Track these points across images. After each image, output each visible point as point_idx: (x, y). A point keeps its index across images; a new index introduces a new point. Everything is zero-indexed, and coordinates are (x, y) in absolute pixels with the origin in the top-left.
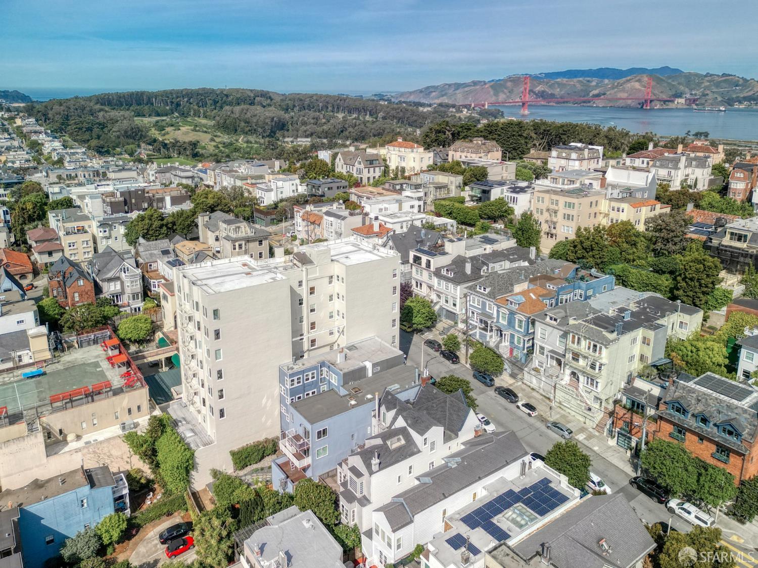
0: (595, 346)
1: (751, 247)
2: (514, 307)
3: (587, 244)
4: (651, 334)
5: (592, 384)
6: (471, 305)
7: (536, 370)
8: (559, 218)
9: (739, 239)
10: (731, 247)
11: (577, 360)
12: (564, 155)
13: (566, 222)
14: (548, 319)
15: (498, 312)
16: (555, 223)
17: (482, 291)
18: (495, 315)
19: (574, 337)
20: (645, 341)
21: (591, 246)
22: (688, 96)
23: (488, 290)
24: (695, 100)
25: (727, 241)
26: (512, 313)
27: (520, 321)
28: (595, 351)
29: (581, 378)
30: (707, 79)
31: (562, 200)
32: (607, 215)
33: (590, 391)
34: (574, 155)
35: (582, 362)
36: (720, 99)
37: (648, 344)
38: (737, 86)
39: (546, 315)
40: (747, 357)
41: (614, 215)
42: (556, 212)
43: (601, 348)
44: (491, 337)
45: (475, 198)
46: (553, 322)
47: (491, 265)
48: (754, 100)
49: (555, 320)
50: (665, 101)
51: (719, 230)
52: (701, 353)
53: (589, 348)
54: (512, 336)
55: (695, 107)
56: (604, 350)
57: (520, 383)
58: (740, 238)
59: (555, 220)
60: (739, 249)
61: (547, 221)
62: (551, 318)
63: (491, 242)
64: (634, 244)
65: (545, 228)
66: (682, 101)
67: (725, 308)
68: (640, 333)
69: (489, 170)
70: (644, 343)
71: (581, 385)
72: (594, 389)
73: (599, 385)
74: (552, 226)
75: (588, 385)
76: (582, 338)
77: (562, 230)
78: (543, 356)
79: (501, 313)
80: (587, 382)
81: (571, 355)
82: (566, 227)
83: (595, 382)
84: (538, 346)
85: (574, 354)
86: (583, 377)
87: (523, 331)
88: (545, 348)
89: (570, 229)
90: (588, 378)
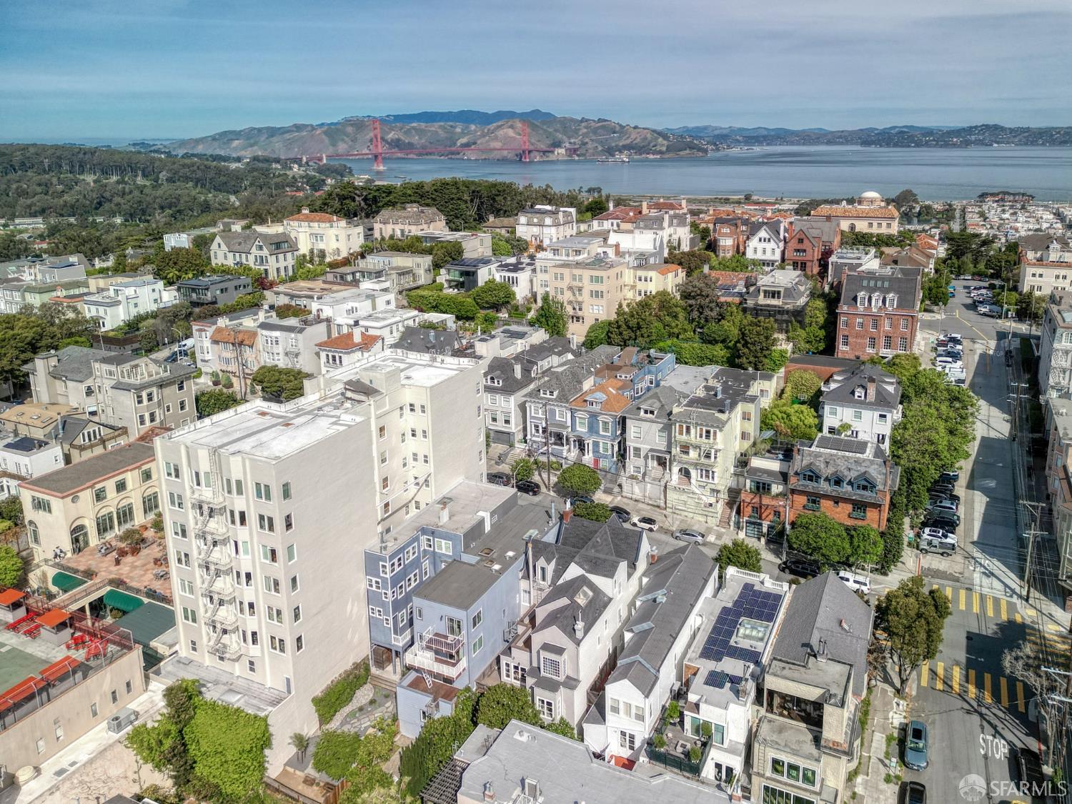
0: (708, 432)
1: (786, 304)
2: (596, 408)
3: (633, 322)
4: (751, 408)
5: (707, 476)
6: (532, 417)
7: (632, 477)
8: (585, 297)
9: (773, 297)
10: (768, 305)
11: (687, 453)
12: (535, 220)
13: (595, 301)
14: (642, 413)
15: (573, 417)
16: (580, 303)
17: (548, 396)
18: (569, 424)
19: (681, 427)
20: (746, 417)
21: (638, 323)
22: (567, 145)
23: (556, 393)
24: (575, 150)
25: (762, 300)
26: (594, 416)
27: (605, 423)
28: (708, 437)
29: (693, 473)
30: (583, 124)
31: (587, 274)
32: (633, 287)
33: (704, 484)
34: (548, 221)
35: (693, 454)
36: (600, 148)
37: (749, 419)
38: (614, 133)
39: (639, 409)
40: (831, 413)
41: (641, 286)
42: (580, 290)
43: (715, 433)
44: (569, 450)
45: (453, 284)
46: (649, 416)
47: (540, 363)
48: (633, 148)
49: (652, 412)
50: (544, 152)
51: (752, 289)
52: (793, 418)
53: (701, 436)
54: (596, 444)
55: (577, 158)
56: (719, 434)
57: (619, 498)
58: (774, 294)
59: (580, 299)
60: (775, 306)
61: (570, 302)
62: (646, 412)
63: (521, 335)
64: (676, 317)
65: (569, 310)
66: (562, 151)
67: (782, 370)
68: (740, 408)
69: (464, 245)
70: (744, 418)
71: (693, 481)
72: (711, 481)
73: (716, 474)
74: (577, 307)
75: (703, 479)
76: (691, 426)
77: (591, 311)
78: (639, 459)
79: (578, 418)
80: (702, 475)
81: (679, 449)
82: (595, 307)
83: (711, 473)
84: (632, 448)
85: (682, 447)
86: (695, 470)
87: (610, 435)
88: (642, 449)
89: (601, 308)
90: (702, 471)
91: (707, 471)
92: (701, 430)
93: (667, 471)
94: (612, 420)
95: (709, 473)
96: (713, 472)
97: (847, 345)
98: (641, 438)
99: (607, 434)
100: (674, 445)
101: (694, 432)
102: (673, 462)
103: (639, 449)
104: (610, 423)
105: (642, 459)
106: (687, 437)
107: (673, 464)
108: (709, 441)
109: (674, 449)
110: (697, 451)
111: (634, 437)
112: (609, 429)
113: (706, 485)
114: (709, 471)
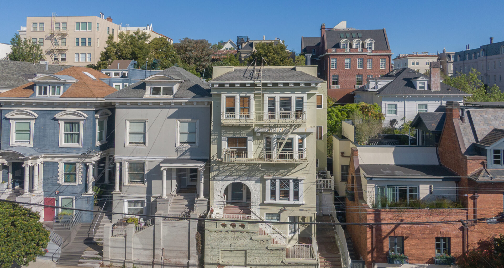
5: (285, 194)
8: (70, 45)
11: (243, 153)
14: (148, 92)
16: (62, 51)
28: (285, 112)
29: (255, 190)
31: (72, 21)
40: (389, 111)
43: (300, 103)
46: (161, 96)
49: (168, 91)
71: (255, 207)
72: (292, 201)
73: (302, 186)
74: (60, 57)
75: (275, 199)
76: (252, 96)
77: (76, 60)
78: (141, 184)
79: (14, 122)
80: (273, 193)
81: (225, 145)
82: (81, 56)
83: (292, 185)
84: (127, 165)
85: (232, 141)
86: (259, 186)
87: (81, 145)
88: (147, 163)
89: (88, 56)
90: (273, 183)
91: (285, 183)
92: (272, 101)
93: (202, 196)
94: (86, 116)
95: (289, 186)
96: (296, 182)
97: (337, 84)
98: (144, 143)
99: (75, 145)
100: (214, 140)
101: (260, 107)
102: (212, 174)
103: (142, 165)
104: (82, 123)
105: (146, 184)
106: (243, 120)
107: (214, 179)
108: (288, 120)
109: (214, 149)
110: (262, 146)
111: (130, 143)
112: (78, 135)
113: (281, 211)
114: (288, 180)
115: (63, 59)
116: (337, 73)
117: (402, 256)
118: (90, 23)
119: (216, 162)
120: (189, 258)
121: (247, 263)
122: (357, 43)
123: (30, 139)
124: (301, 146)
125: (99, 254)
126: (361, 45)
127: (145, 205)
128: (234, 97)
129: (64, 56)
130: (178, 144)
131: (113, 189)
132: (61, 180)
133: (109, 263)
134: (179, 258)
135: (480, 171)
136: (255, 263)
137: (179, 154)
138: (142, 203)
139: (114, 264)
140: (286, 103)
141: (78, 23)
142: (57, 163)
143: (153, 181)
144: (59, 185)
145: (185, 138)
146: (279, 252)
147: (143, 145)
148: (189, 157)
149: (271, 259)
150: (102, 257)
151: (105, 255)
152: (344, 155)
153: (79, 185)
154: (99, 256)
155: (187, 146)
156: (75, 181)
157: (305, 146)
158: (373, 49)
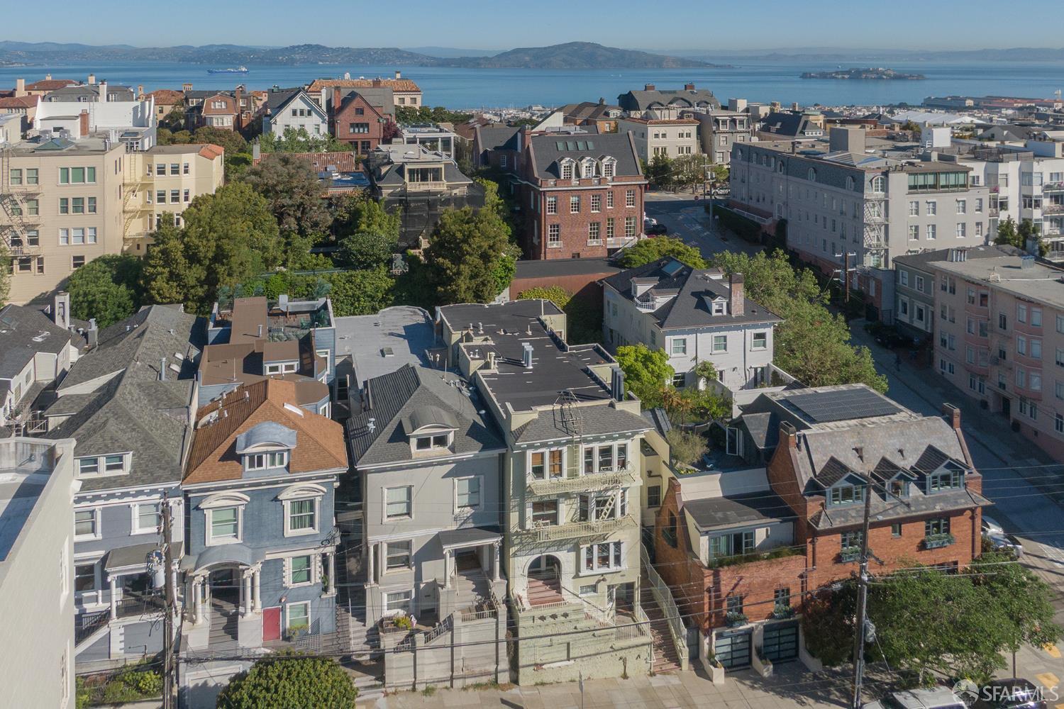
1: (453, 188)
2: (271, 470)
5: (604, 560)
8: (46, 214)
9: (424, 178)
11: (554, 519)
17: (103, 473)
19: (539, 457)
23: (128, 459)
25: (412, 186)
26: (264, 494)
27: (302, 503)
29: (566, 558)
32: (146, 187)
33: (592, 581)
35: (566, 512)
40: (675, 350)
41: (162, 183)
43: (622, 451)
46: (434, 451)
49: (441, 441)
53: (589, 467)
58: (423, 175)
60: (435, 194)
62: (423, 443)
71: (567, 581)
72: (613, 568)
73: (624, 548)
74: (25, 238)
75: (592, 569)
76: (565, 449)
77: (62, 242)
78: (406, 569)
79: (211, 511)
80: (590, 561)
81: (529, 512)
82: (72, 233)
83: (612, 547)
84: (385, 546)
85: (537, 506)
86: (573, 554)
87: (317, 531)
88: (413, 541)
89: (89, 233)
90: (590, 550)
91: (604, 548)
92: (589, 453)
93: (498, 578)
94: (325, 490)
95: (609, 550)
96: (618, 545)
97: (557, 240)
98: (409, 514)
99: (307, 531)
100: (514, 507)
101: (573, 461)
102: (512, 550)
103: (407, 545)
104: (318, 499)
105: (414, 568)
106: (554, 480)
107: (515, 555)
108: (609, 474)
109: (514, 518)
110: (575, 506)
111: (388, 516)
112: (312, 518)
113: (599, 581)
114: (608, 544)
115: (34, 241)
116: (556, 222)
117: (742, 616)
118: (93, 169)
119: (517, 534)
120: (497, 663)
121: (571, 656)
122: (588, 165)
123: (236, 530)
124: (623, 501)
125: (376, 679)
126: (594, 168)
127: (413, 596)
128: (542, 454)
129: (33, 234)
130: (457, 511)
131: (366, 580)
132: (288, 580)
133: (393, 690)
134: (485, 665)
135: (821, 512)
136: (580, 655)
137: (459, 523)
138: (407, 594)
139: (399, 689)
140: (606, 452)
141: (65, 170)
142: (282, 560)
143: (423, 564)
144: (286, 588)
145: (465, 500)
146: (607, 637)
147: (407, 517)
148: (472, 525)
149: (598, 647)
150: (384, 684)
151: (387, 680)
152: (652, 474)
153: (316, 584)
154: (377, 683)
155: (469, 511)
156: (309, 579)
157: (627, 500)
158: (614, 175)
